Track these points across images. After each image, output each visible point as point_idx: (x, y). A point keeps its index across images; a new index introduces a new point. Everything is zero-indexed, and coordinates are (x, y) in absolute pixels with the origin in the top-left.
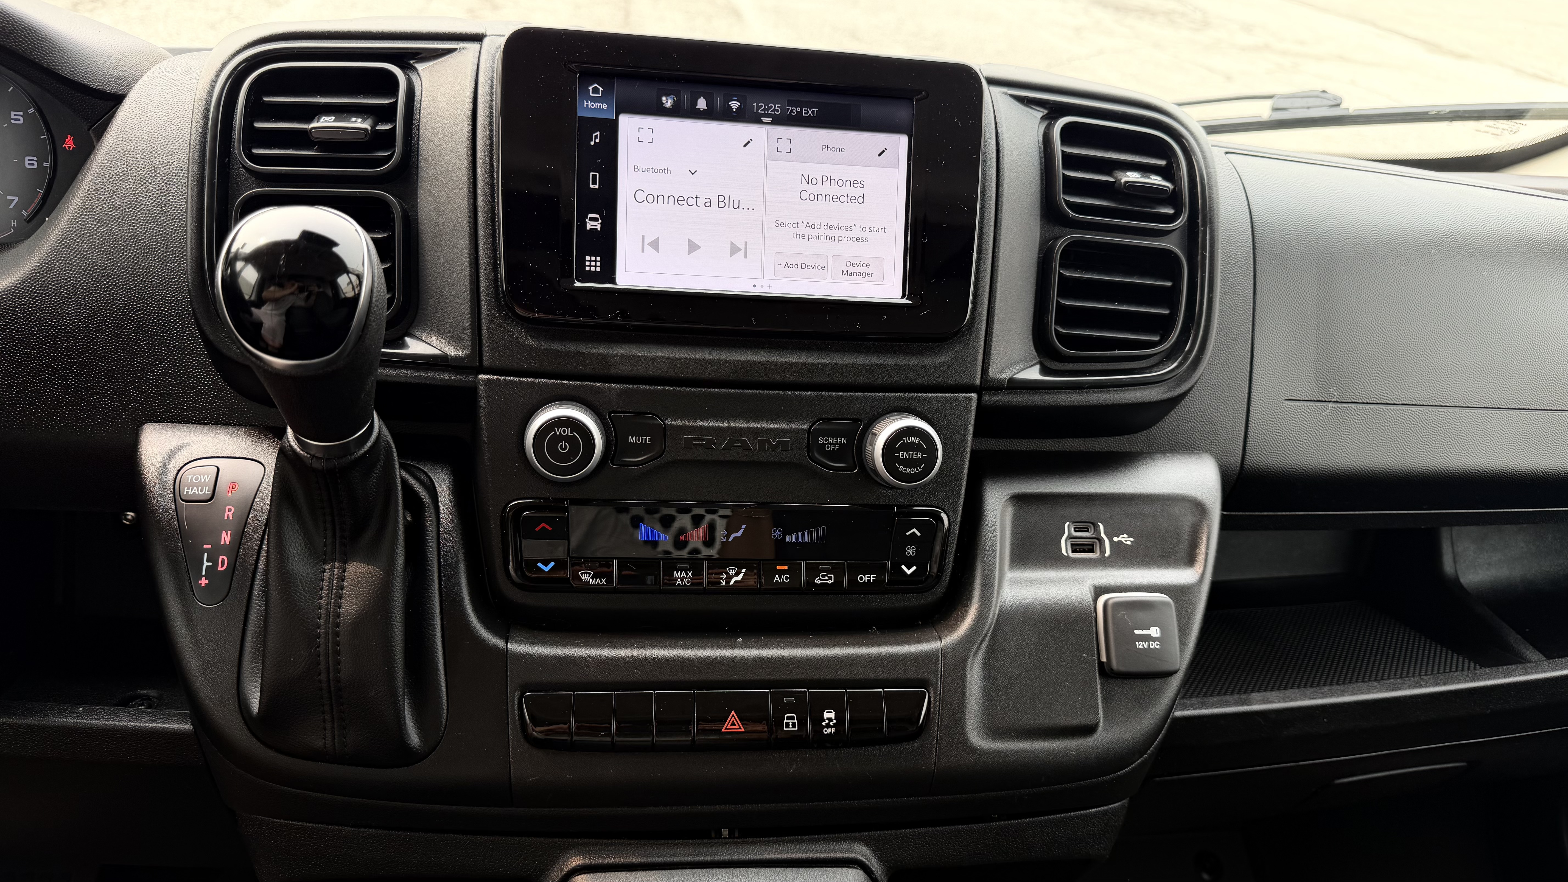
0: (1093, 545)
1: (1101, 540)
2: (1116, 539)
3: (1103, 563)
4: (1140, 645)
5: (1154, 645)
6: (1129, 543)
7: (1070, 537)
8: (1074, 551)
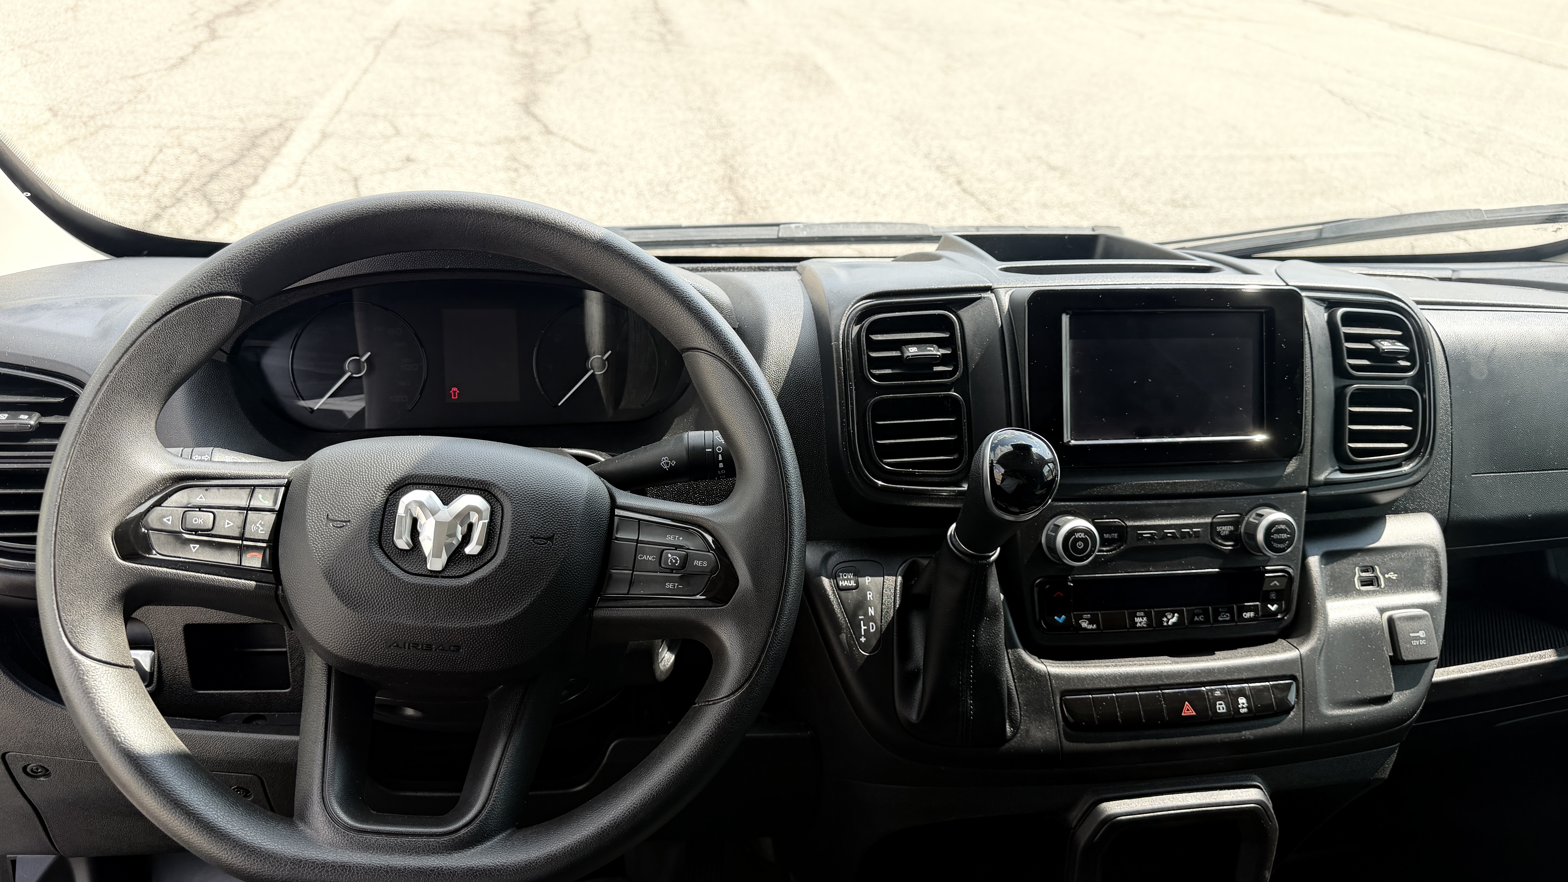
0: (1372, 581)
2: (1387, 576)
3: (1383, 592)
8: (1363, 585)
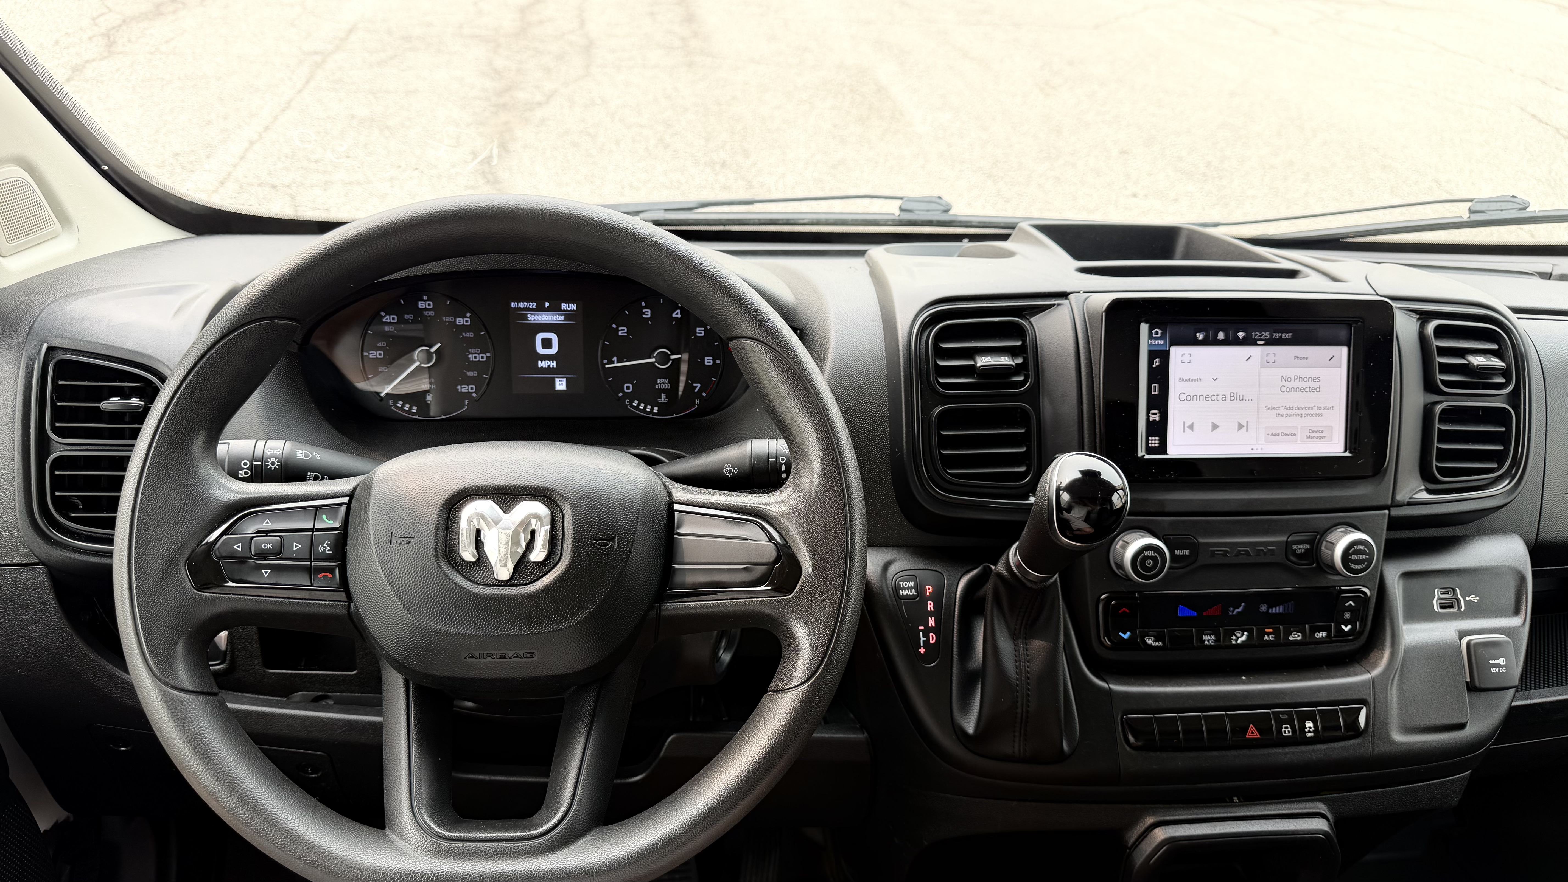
1: (1458, 600)
4: (1494, 670)
5: (1503, 670)
6: (1476, 601)
7: (1439, 599)
